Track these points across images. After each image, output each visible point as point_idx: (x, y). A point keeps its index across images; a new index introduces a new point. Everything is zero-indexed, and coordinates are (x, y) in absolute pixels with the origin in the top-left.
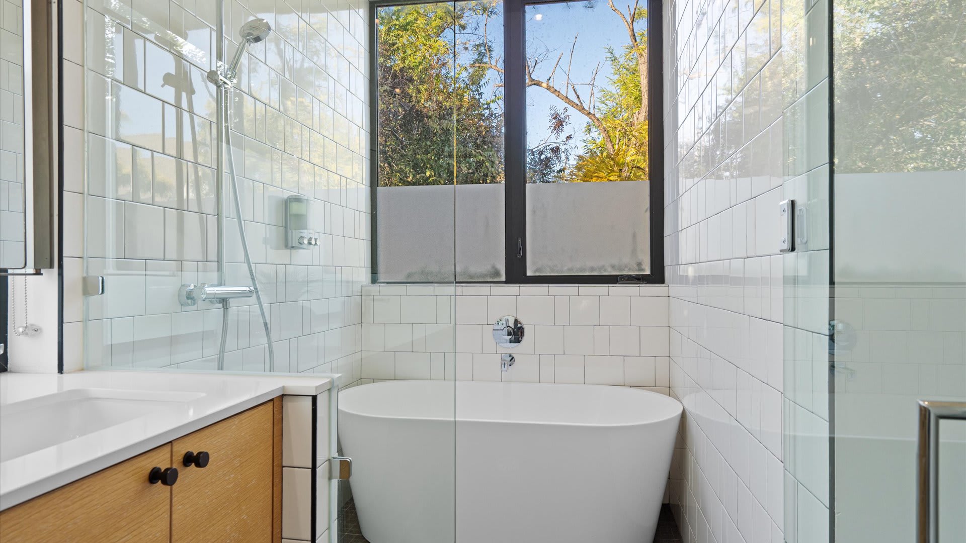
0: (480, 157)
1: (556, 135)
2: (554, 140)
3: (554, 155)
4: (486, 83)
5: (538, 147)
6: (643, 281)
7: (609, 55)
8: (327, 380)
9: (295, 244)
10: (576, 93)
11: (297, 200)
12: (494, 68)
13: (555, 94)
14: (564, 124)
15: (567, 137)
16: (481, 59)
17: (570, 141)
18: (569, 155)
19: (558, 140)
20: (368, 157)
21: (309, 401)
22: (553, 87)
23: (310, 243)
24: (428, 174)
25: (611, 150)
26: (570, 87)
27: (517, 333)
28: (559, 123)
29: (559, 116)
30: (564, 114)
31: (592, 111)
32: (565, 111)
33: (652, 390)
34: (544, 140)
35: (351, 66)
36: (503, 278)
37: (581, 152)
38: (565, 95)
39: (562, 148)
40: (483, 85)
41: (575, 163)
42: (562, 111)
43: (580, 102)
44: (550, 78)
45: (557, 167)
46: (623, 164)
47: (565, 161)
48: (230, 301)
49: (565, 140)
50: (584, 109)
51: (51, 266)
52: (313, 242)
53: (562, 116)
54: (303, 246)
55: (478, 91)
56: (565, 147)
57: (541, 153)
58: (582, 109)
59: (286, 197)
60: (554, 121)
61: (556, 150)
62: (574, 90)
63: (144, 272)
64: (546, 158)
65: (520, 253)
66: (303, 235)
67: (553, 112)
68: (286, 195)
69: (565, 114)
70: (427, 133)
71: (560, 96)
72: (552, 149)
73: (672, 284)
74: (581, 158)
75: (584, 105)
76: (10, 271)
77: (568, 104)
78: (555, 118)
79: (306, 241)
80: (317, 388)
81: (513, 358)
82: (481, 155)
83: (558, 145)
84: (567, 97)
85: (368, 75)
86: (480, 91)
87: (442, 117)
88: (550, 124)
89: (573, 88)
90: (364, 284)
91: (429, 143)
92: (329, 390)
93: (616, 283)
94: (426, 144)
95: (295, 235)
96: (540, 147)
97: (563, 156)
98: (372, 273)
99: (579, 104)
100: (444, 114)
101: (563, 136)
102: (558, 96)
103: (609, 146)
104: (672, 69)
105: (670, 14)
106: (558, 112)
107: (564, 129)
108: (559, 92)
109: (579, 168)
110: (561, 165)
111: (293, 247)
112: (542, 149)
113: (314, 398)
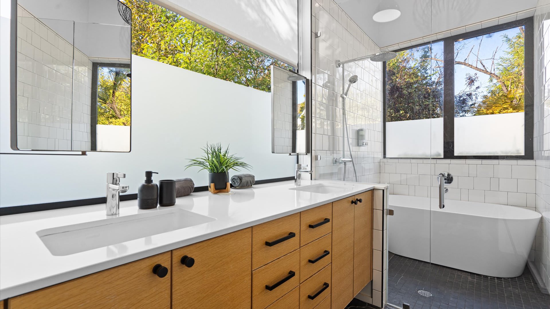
0: (427, 103)
1: (470, 87)
2: (468, 90)
3: (468, 98)
4: (430, 68)
5: (459, 94)
6: (520, 158)
7: (505, 39)
8: (386, 186)
9: (361, 145)
10: (482, 64)
11: (362, 130)
12: (434, 59)
13: (469, 67)
14: (475, 81)
15: (477, 88)
16: (426, 54)
17: (479, 89)
18: (477, 96)
19: (471, 90)
20: (382, 111)
21: (382, 191)
22: (468, 64)
23: (366, 144)
24: (401, 112)
25: (506, 91)
26: (479, 62)
27: (449, 179)
28: (471, 81)
29: (472, 78)
30: (474, 76)
31: (493, 72)
32: (475, 75)
33: (525, 208)
34: (462, 91)
35: (370, 74)
36: (442, 157)
37: (485, 93)
38: (475, 66)
39: (473, 93)
40: (428, 69)
41: (481, 100)
42: (474, 75)
43: (485, 69)
44: (466, 59)
45: (470, 103)
46: (513, 98)
47: (475, 100)
48: (346, 163)
49: (475, 89)
50: (487, 72)
51: (309, 153)
52: (367, 144)
53: (474, 78)
54: (364, 145)
55: (425, 72)
56: (475, 92)
57: (460, 97)
58: (486, 72)
59: (358, 129)
60: (468, 81)
61: (470, 95)
62: (481, 63)
63: (326, 154)
64: (464, 99)
65: (451, 146)
66: (364, 142)
67: (468, 76)
68: (358, 128)
69: (476, 76)
70: (401, 95)
71: (472, 67)
72: (467, 95)
73: (538, 159)
74: (485, 97)
75: (488, 70)
76: (299, 154)
77: (477, 70)
78: (469, 79)
79: (365, 144)
80: (384, 187)
81: (447, 189)
82: (428, 102)
83: (471, 92)
84: (477, 67)
85: (382, 81)
86: (427, 72)
87: (408, 87)
88: (466, 82)
89: (481, 62)
90: (381, 159)
91: (402, 99)
92: (387, 189)
93: (503, 159)
94: (401, 100)
95: (361, 142)
96: (460, 94)
97: (474, 97)
98: (384, 155)
99: (484, 69)
100: (409, 85)
101: (474, 87)
102: (471, 68)
103: (504, 89)
104: (538, 60)
105: (537, 34)
106: (471, 76)
107: (475, 84)
108: (472, 65)
109: (484, 103)
110: (473, 102)
111: (360, 146)
112: (461, 95)
113: (383, 190)
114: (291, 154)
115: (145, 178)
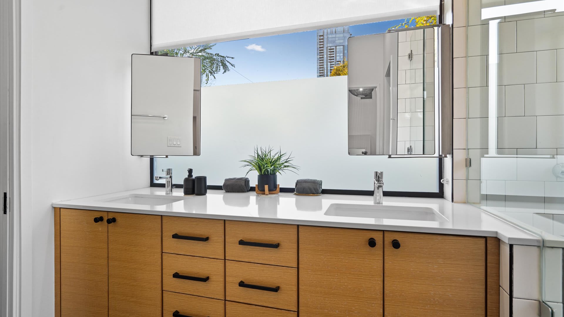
21: (508, 247)
80: (509, 239)
113: (511, 247)
114: (392, 156)
115: (188, 174)
